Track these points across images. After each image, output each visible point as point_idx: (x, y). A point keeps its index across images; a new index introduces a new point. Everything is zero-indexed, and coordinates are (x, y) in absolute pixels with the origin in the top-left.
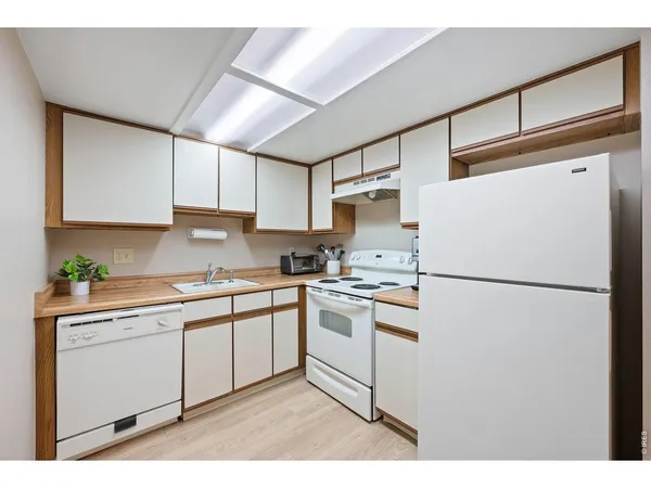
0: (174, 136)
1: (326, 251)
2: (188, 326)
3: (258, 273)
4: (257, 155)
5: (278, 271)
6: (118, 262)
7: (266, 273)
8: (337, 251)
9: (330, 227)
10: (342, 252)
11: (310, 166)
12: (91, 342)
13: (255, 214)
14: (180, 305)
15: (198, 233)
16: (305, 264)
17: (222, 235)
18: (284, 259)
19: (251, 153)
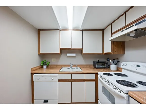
0: (60, 30)
1: (110, 61)
2: (59, 81)
3: (86, 66)
4: (83, 30)
5: (93, 66)
6: (53, 61)
7: (88, 67)
8: (115, 61)
9: (110, 51)
10: (118, 62)
11: (103, 30)
12: (39, 80)
13: (82, 49)
14: (57, 75)
15: (68, 55)
16: (102, 65)
17: (74, 55)
18: (94, 62)
19: (81, 30)
